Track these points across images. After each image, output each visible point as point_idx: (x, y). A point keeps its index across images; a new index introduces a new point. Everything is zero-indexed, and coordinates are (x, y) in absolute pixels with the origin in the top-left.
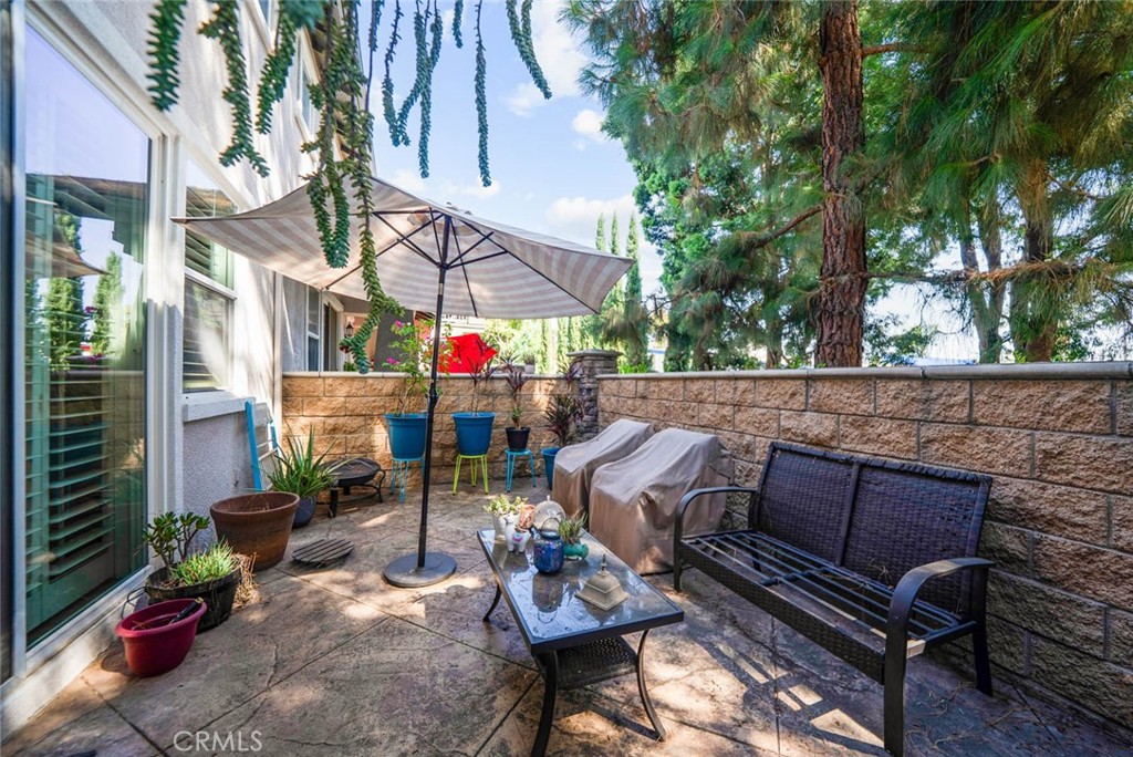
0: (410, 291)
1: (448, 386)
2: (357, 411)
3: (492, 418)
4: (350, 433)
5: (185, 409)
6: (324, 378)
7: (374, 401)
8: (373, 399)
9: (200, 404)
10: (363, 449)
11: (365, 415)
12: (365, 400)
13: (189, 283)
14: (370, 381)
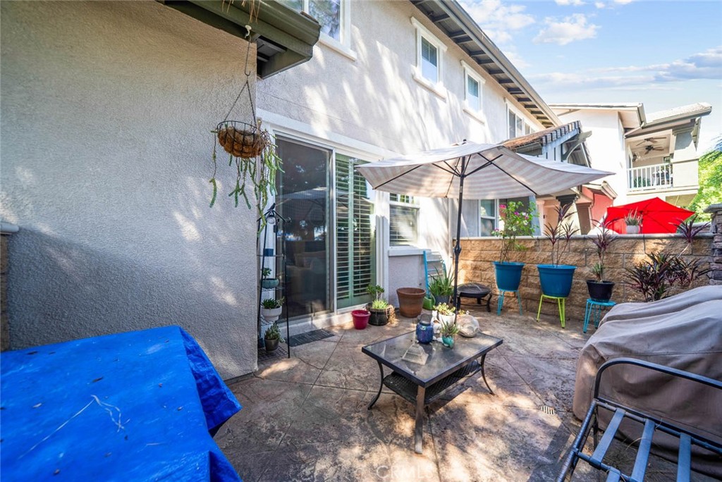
0: (479, 189)
1: (544, 245)
2: (486, 259)
3: (574, 270)
4: (483, 271)
5: (388, 252)
6: (471, 241)
7: (495, 254)
8: (494, 252)
9: (397, 250)
10: (489, 281)
11: (491, 261)
12: (490, 253)
13: (392, 207)
14: (493, 242)
